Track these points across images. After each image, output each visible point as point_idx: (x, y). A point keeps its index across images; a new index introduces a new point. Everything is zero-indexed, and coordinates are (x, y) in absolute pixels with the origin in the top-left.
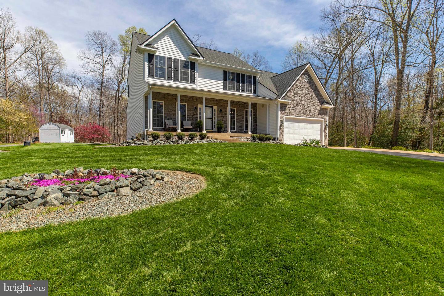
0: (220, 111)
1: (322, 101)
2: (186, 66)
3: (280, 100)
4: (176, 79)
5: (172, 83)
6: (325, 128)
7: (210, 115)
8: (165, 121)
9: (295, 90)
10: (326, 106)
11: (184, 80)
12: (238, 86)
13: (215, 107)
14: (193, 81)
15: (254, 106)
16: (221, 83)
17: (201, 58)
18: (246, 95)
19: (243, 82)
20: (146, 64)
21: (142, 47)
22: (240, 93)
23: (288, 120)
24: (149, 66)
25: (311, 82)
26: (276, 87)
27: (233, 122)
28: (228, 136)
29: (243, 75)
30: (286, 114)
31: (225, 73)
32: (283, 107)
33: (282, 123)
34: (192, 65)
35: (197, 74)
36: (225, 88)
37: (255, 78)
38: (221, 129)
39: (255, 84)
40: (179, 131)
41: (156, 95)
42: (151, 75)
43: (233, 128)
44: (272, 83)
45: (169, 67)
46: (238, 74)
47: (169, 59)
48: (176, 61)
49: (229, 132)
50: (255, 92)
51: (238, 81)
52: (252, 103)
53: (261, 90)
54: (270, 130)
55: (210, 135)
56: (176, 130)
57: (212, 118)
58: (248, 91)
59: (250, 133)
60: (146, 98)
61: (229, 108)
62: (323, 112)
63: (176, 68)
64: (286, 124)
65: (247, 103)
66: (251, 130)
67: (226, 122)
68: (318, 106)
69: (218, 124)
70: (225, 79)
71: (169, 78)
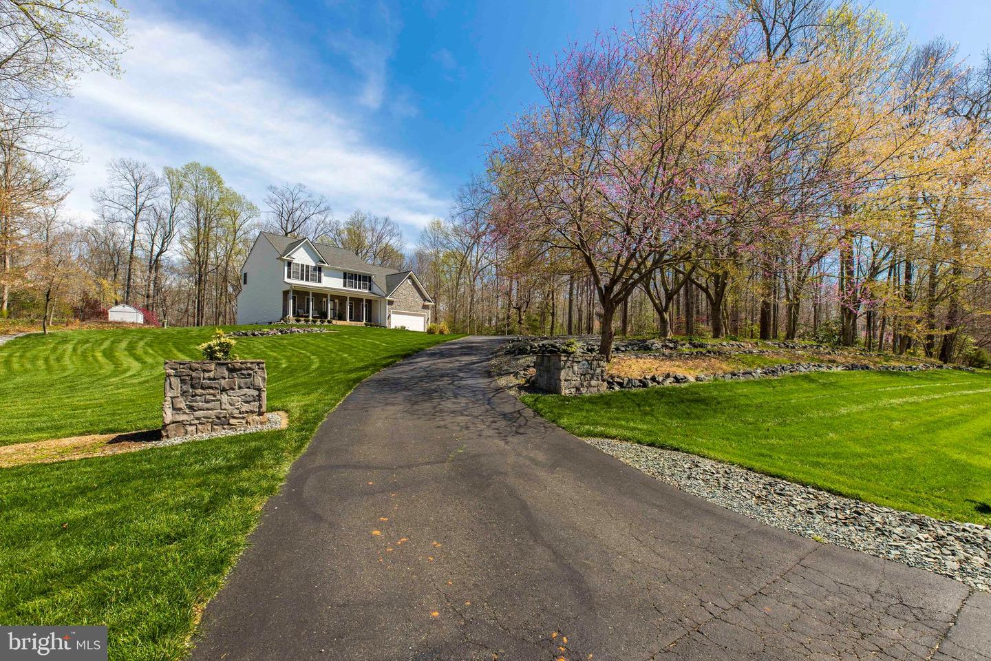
0: (341, 304)
1: (425, 299)
2: (315, 269)
3: (388, 298)
4: (307, 280)
5: (304, 283)
6: (428, 320)
7: (332, 308)
8: (298, 311)
9: (400, 290)
10: (427, 303)
11: (313, 280)
12: (356, 284)
13: (337, 301)
14: (320, 281)
15: (369, 302)
16: (342, 280)
17: (327, 265)
18: (363, 292)
19: (360, 280)
20: (286, 268)
21: (284, 258)
22: (357, 290)
23: (394, 313)
24: (288, 269)
25: (414, 283)
26: (388, 287)
27: (351, 313)
28: (348, 322)
29: (360, 276)
30: (393, 308)
31: (345, 274)
32: (391, 303)
33: (389, 316)
34: (320, 269)
35: (322, 274)
36: (345, 286)
37: (370, 278)
38: (341, 318)
39: (370, 282)
40: (311, 318)
41: (295, 292)
42: (289, 277)
43: (351, 318)
44: (385, 282)
45: (302, 270)
46: (356, 275)
47: (302, 265)
48: (308, 267)
49: (348, 320)
50: (370, 289)
51: (356, 280)
52: (366, 299)
53: (375, 289)
54: (380, 320)
55: (334, 322)
56: (308, 317)
57: (334, 309)
58: (364, 288)
59: (364, 322)
60: (286, 293)
61: (348, 301)
62: (425, 307)
63: (307, 271)
64: (392, 316)
65: (363, 299)
66: (366, 319)
67: (345, 313)
68: (421, 302)
69: (339, 314)
70: (345, 278)
71: (302, 279)
